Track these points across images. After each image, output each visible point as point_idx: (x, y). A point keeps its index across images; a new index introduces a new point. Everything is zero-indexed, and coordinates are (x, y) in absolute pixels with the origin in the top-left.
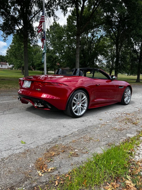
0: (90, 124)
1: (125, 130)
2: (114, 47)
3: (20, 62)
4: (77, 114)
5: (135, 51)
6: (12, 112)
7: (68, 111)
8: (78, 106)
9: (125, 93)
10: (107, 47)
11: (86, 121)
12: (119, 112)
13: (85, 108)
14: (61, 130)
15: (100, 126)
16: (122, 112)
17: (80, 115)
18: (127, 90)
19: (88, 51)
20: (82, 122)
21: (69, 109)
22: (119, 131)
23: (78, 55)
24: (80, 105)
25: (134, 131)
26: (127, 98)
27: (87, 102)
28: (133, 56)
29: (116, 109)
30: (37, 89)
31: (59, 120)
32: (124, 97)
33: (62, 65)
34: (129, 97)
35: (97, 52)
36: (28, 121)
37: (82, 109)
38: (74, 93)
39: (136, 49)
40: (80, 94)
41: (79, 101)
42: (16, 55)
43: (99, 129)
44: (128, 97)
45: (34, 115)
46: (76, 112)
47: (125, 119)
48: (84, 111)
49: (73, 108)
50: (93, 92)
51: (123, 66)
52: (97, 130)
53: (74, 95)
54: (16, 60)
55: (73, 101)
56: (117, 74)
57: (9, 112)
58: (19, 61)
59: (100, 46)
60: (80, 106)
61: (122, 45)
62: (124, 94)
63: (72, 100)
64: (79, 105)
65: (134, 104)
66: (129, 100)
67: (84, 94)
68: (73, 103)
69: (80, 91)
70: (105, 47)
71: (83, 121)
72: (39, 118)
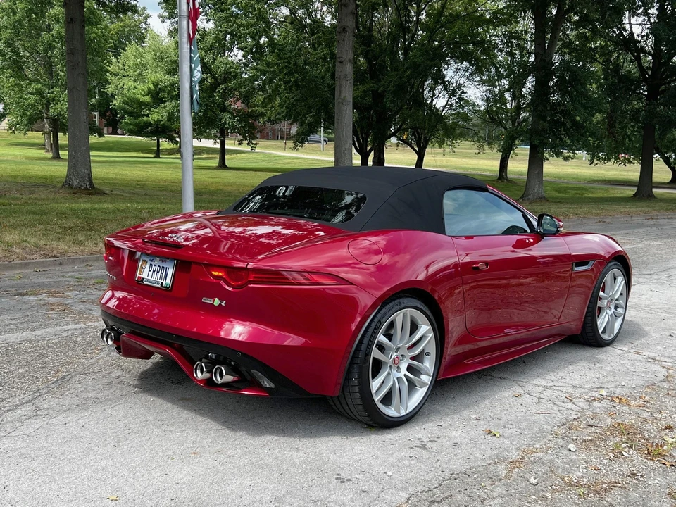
0: (458, 464)
1: (617, 491)
2: (526, 24)
3: (39, 92)
4: (391, 412)
5: (629, 44)
6: (76, 400)
7: (349, 401)
8: (395, 374)
9: (601, 293)
10: (489, 22)
11: (435, 447)
12: (575, 387)
13: (426, 379)
14: (334, 497)
15: (502, 470)
16: (590, 390)
17: (403, 413)
18: (608, 278)
19: (395, 41)
20: (417, 452)
21: (357, 389)
22: (591, 497)
23: (349, 68)
24: (404, 367)
25: (657, 495)
26: (610, 313)
27: (432, 350)
28: (617, 67)
29: (561, 374)
30: (205, 300)
31: (310, 442)
32: (593, 311)
33: (260, 110)
34: (616, 307)
35: (440, 46)
36: (170, 453)
37: (412, 386)
38: (379, 316)
39: (632, 33)
40: (404, 317)
41: (398, 349)
42: (17, 53)
43: (501, 490)
44: (613, 310)
45: (185, 414)
46: (387, 399)
47: (612, 429)
48: (420, 394)
49: (375, 384)
50: (457, 291)
51: (574, 121)
52: (495, 494)
53: (380, 323)
54: (17, 85)
55: (375, 353)
56: (542, 159)
57: (62, 402)
58: (34, 86)
59: (455, 17)
60: (404, 370)
61: (561, 16)
62: (595, 298)
63: (369, 348)
64: (398, 367)
65: (643, 340)
66: (620, 320)
67: (420, 317)
68: (374, 358)
69: (406, 301)
70: (480, 21)
71: (423, 447)
72: (212, 432)
